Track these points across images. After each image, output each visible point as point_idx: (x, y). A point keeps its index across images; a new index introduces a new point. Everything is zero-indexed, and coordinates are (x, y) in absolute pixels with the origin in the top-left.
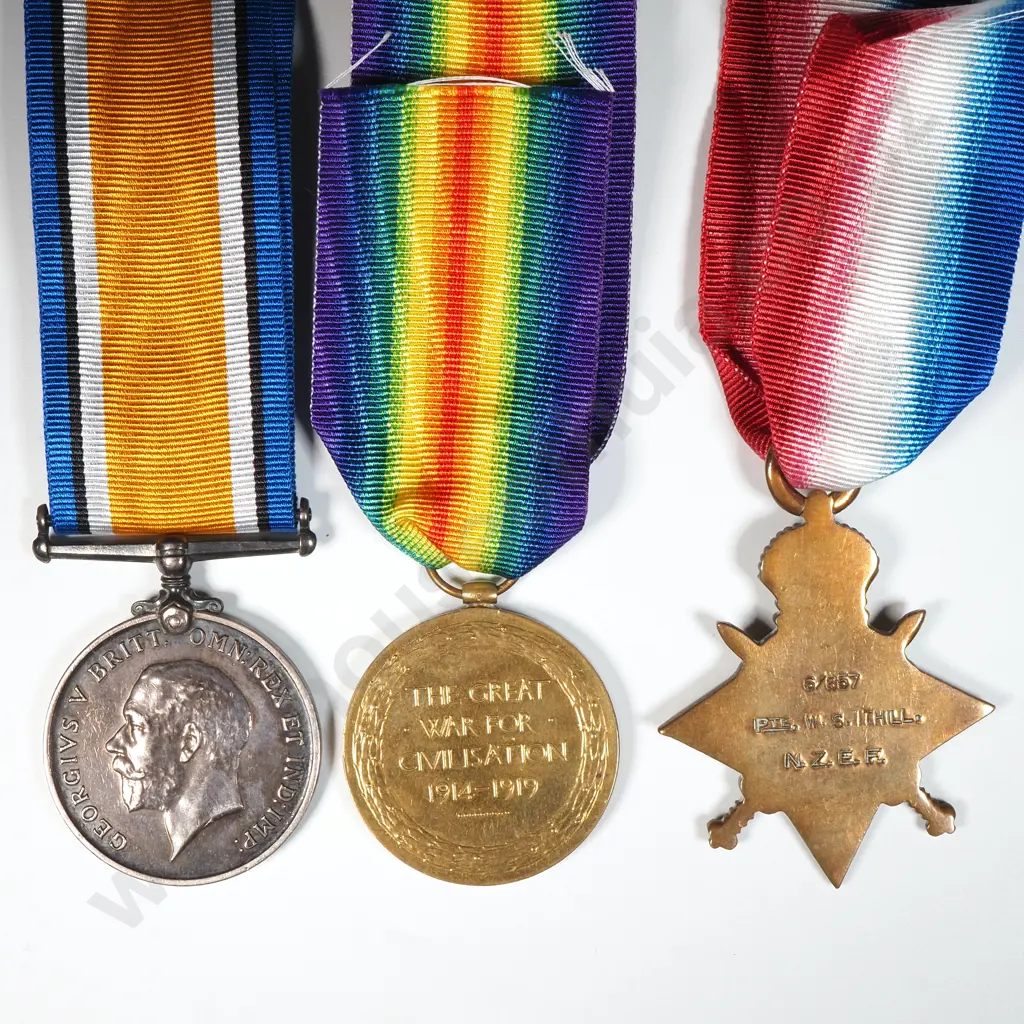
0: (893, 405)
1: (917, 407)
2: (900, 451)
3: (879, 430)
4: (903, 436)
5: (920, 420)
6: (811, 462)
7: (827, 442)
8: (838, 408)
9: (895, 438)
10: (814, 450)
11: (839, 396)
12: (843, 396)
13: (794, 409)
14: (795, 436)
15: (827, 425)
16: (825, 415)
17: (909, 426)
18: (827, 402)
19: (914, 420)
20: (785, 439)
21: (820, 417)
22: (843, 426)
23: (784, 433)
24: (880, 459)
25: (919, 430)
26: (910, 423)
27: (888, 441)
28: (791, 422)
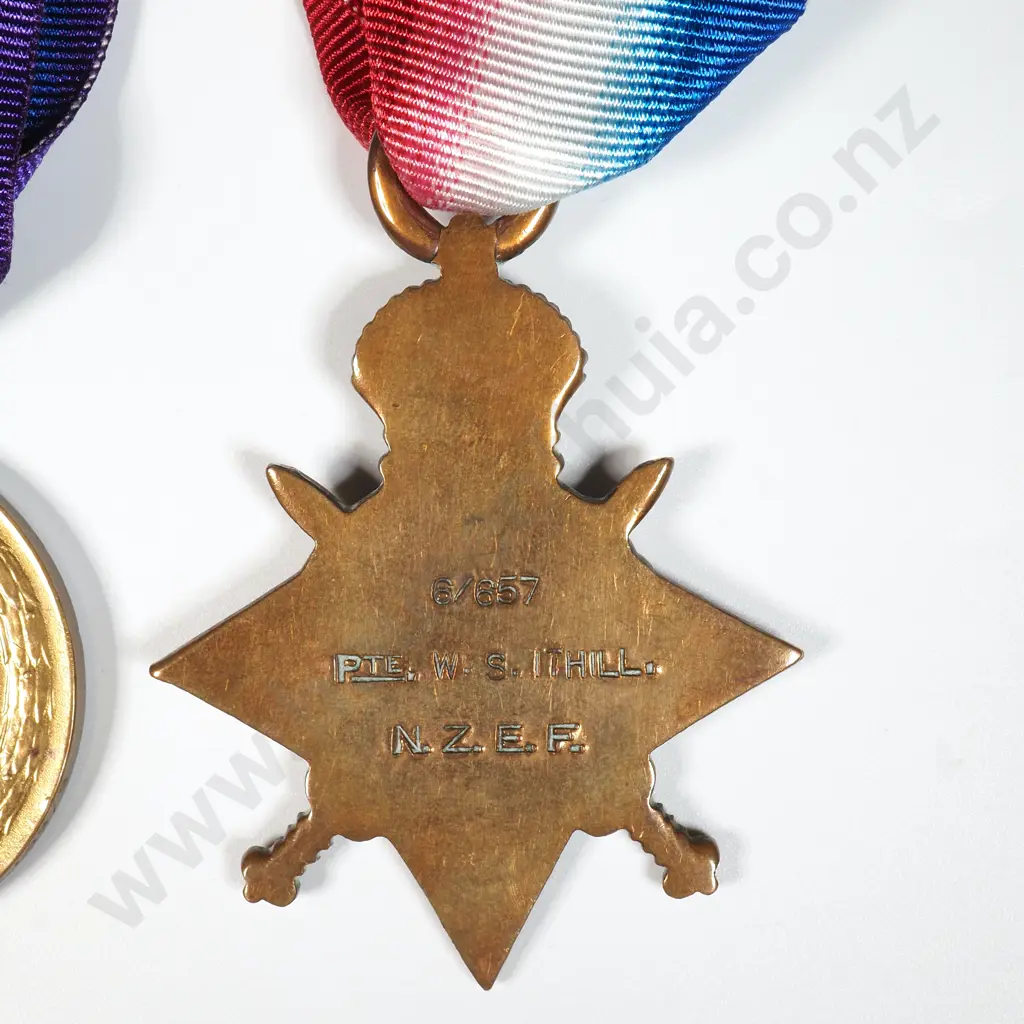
0: (613, 44)
1: (660, 48)
2: (622, 136)
3: (583, 92)
4: (627, 104)
5: (664, 75)
6: (447, 149)
7: (479, 110)
8: (506, 47)
9: (613, 109)
10: (451, 126)
11: (509, 22)
12: (516, 24)
13: (416, 44)
14: (415, 95)
15: (480, 78)
16: (477, 57)
17: (642, 86)
18: (484, 33)
19: (653, 74)
20: (393, 101)
21: (468, 61)
22: (512, 81)
23: (392, 88)
24: (583, 149)
25: (661, 93)
26: (645, 79)
27: (600, 114)
28: (409, 67)
